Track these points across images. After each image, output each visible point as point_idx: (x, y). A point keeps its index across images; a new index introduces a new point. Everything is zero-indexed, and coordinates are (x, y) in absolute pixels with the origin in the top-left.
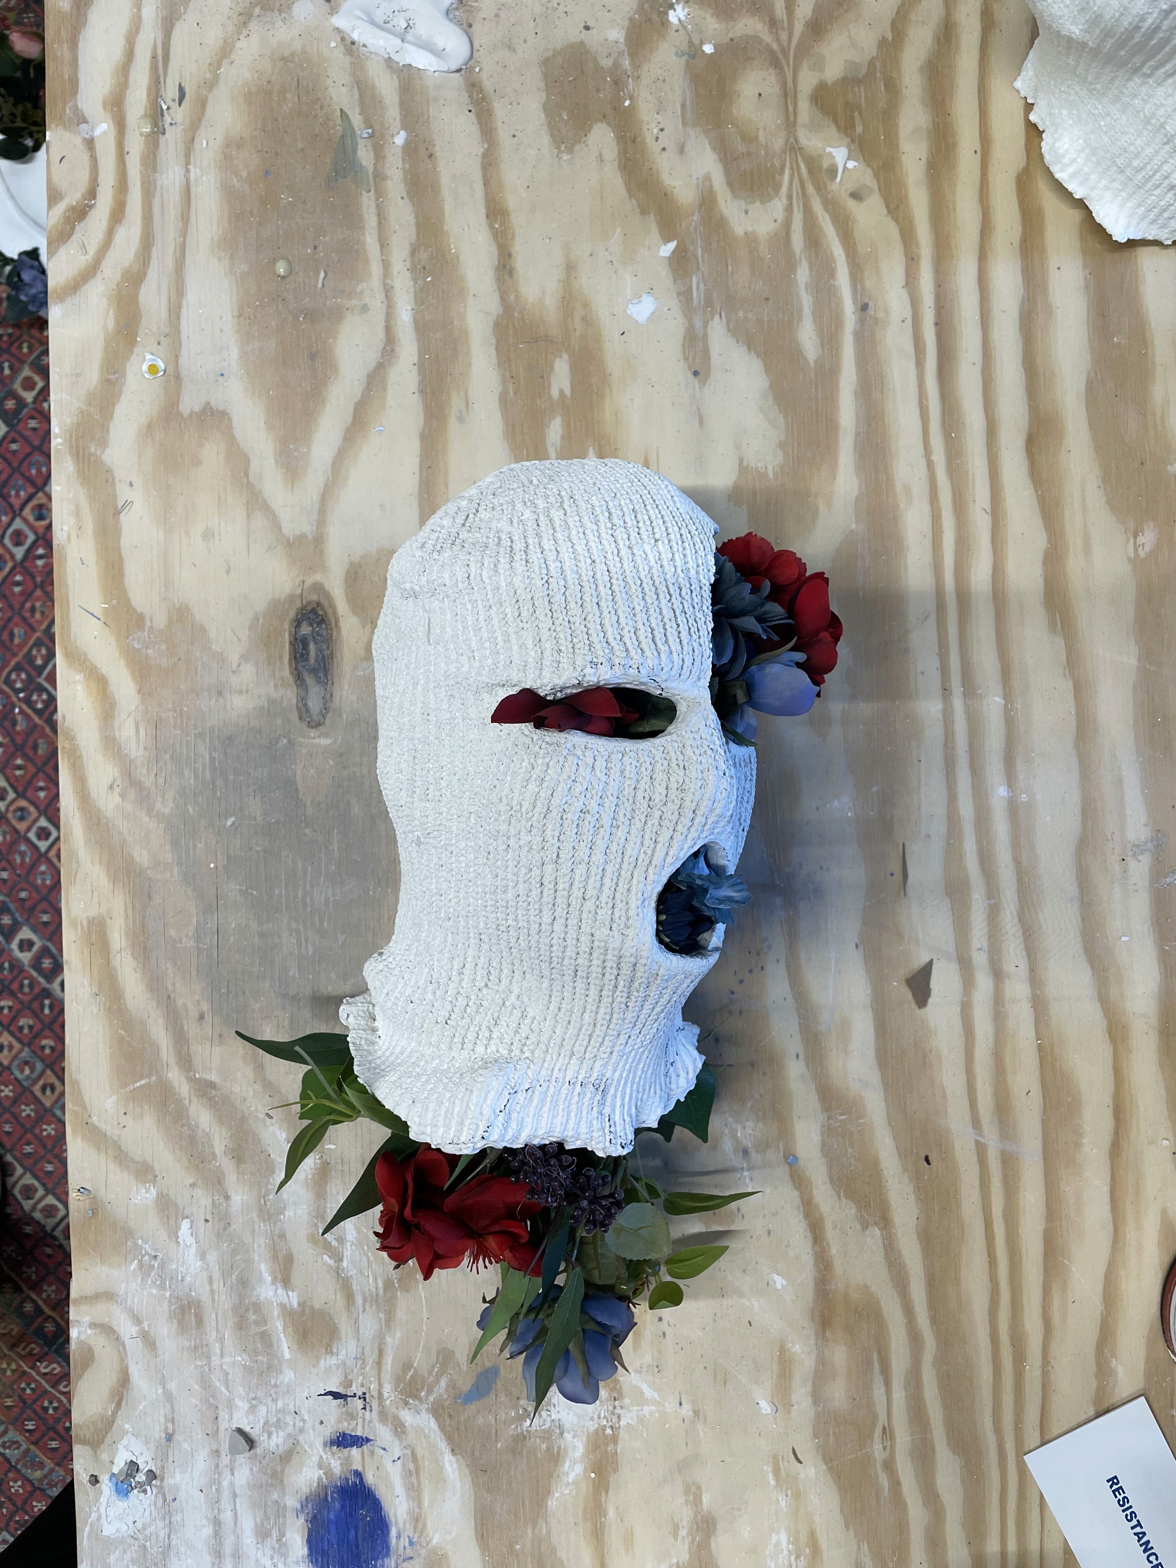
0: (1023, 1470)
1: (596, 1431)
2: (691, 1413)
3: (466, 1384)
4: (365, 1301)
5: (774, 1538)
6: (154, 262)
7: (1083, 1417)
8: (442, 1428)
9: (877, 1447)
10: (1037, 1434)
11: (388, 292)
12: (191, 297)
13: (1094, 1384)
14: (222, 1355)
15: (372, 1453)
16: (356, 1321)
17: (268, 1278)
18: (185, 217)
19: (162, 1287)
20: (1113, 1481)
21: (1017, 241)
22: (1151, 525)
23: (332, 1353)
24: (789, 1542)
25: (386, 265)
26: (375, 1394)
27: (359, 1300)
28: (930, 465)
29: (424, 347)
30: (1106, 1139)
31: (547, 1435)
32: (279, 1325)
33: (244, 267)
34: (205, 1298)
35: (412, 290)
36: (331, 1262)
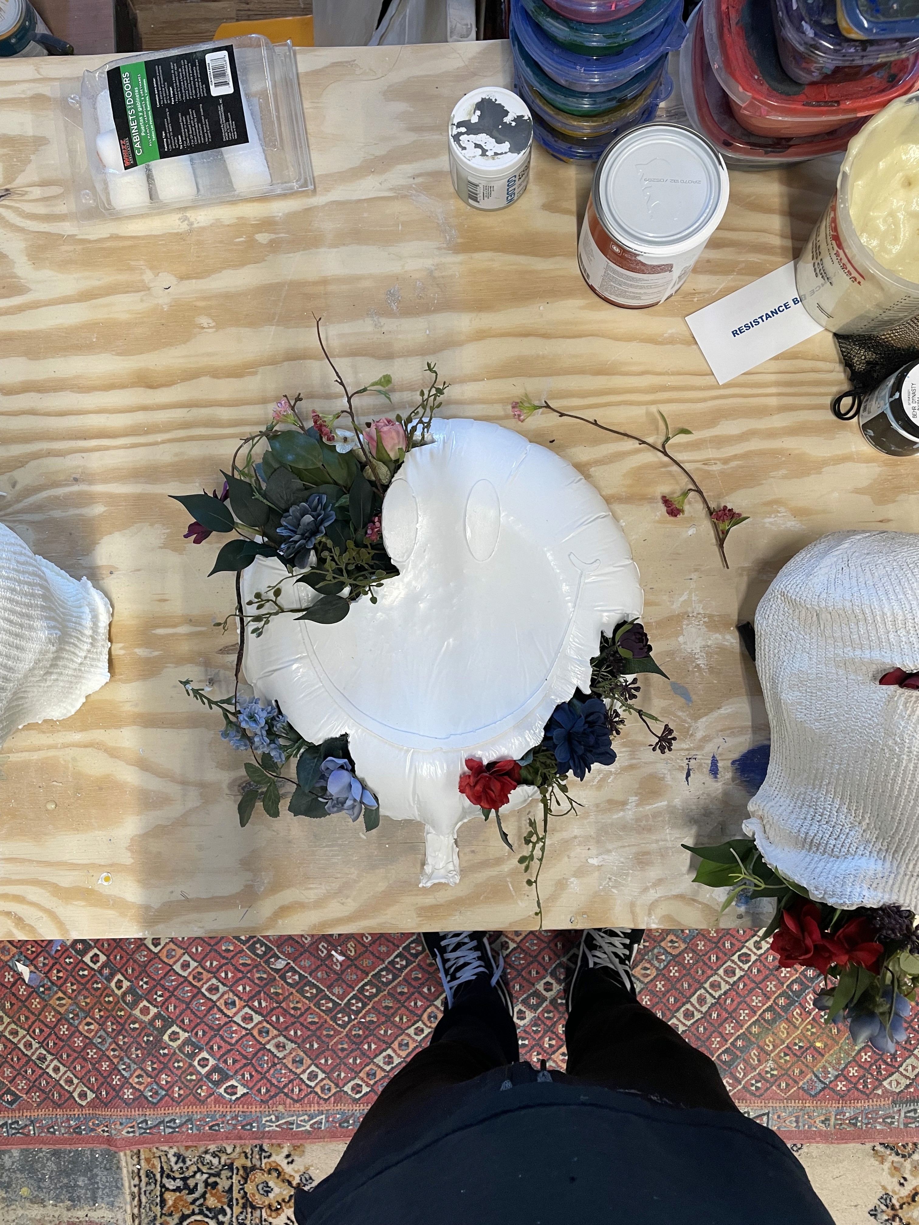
0: (727, 386)
1: (707, 627)
2: (696, 573)
3: (681, 701)
4: (634, 759)
5: (767, 525)
6: (46, 878)
7: (698, 351)
8: (706, 714)
9: (714, 468)
10: (707, 377)
11: (65, 746)
12: (66, 858)
13: (679, 346)
14: (666, 840)
15: (721, 754)
16: (645, 763)
17: (621, 814)
18: (22, 861)
19: (627, 875)
20: (735, 333)
21: (40, 395)
22: (196, 319)
23: (664, 778)
24: (770, 517)
25: (50, 747)
26: (687, 752)
27: (634, 761)
28: (163, 442)
29: (96, 726)
30: (539, 341)
31: (709, 655)
32: (648, 807)
33: (50, 827)
34: (634, 850)
35: (64, 733)
36: (612, 777)
